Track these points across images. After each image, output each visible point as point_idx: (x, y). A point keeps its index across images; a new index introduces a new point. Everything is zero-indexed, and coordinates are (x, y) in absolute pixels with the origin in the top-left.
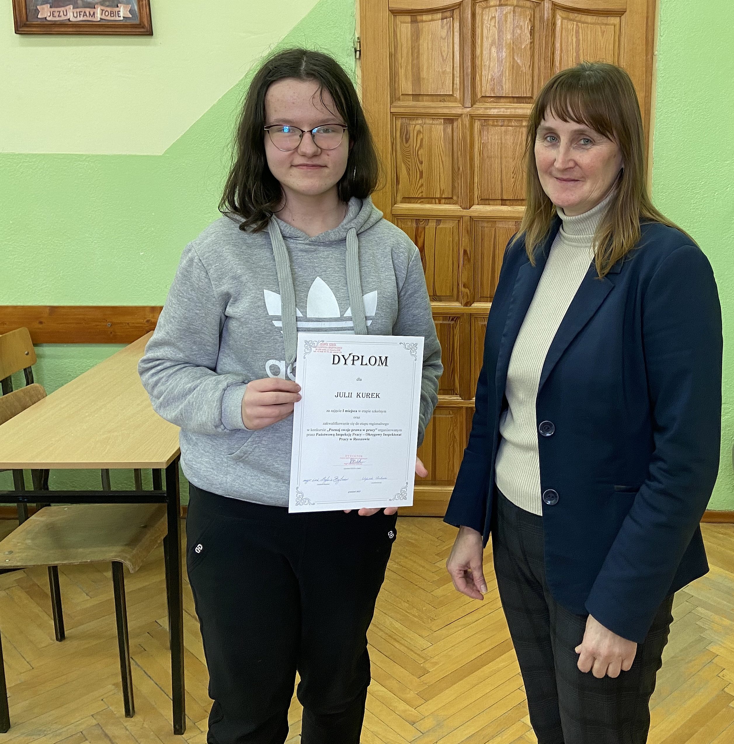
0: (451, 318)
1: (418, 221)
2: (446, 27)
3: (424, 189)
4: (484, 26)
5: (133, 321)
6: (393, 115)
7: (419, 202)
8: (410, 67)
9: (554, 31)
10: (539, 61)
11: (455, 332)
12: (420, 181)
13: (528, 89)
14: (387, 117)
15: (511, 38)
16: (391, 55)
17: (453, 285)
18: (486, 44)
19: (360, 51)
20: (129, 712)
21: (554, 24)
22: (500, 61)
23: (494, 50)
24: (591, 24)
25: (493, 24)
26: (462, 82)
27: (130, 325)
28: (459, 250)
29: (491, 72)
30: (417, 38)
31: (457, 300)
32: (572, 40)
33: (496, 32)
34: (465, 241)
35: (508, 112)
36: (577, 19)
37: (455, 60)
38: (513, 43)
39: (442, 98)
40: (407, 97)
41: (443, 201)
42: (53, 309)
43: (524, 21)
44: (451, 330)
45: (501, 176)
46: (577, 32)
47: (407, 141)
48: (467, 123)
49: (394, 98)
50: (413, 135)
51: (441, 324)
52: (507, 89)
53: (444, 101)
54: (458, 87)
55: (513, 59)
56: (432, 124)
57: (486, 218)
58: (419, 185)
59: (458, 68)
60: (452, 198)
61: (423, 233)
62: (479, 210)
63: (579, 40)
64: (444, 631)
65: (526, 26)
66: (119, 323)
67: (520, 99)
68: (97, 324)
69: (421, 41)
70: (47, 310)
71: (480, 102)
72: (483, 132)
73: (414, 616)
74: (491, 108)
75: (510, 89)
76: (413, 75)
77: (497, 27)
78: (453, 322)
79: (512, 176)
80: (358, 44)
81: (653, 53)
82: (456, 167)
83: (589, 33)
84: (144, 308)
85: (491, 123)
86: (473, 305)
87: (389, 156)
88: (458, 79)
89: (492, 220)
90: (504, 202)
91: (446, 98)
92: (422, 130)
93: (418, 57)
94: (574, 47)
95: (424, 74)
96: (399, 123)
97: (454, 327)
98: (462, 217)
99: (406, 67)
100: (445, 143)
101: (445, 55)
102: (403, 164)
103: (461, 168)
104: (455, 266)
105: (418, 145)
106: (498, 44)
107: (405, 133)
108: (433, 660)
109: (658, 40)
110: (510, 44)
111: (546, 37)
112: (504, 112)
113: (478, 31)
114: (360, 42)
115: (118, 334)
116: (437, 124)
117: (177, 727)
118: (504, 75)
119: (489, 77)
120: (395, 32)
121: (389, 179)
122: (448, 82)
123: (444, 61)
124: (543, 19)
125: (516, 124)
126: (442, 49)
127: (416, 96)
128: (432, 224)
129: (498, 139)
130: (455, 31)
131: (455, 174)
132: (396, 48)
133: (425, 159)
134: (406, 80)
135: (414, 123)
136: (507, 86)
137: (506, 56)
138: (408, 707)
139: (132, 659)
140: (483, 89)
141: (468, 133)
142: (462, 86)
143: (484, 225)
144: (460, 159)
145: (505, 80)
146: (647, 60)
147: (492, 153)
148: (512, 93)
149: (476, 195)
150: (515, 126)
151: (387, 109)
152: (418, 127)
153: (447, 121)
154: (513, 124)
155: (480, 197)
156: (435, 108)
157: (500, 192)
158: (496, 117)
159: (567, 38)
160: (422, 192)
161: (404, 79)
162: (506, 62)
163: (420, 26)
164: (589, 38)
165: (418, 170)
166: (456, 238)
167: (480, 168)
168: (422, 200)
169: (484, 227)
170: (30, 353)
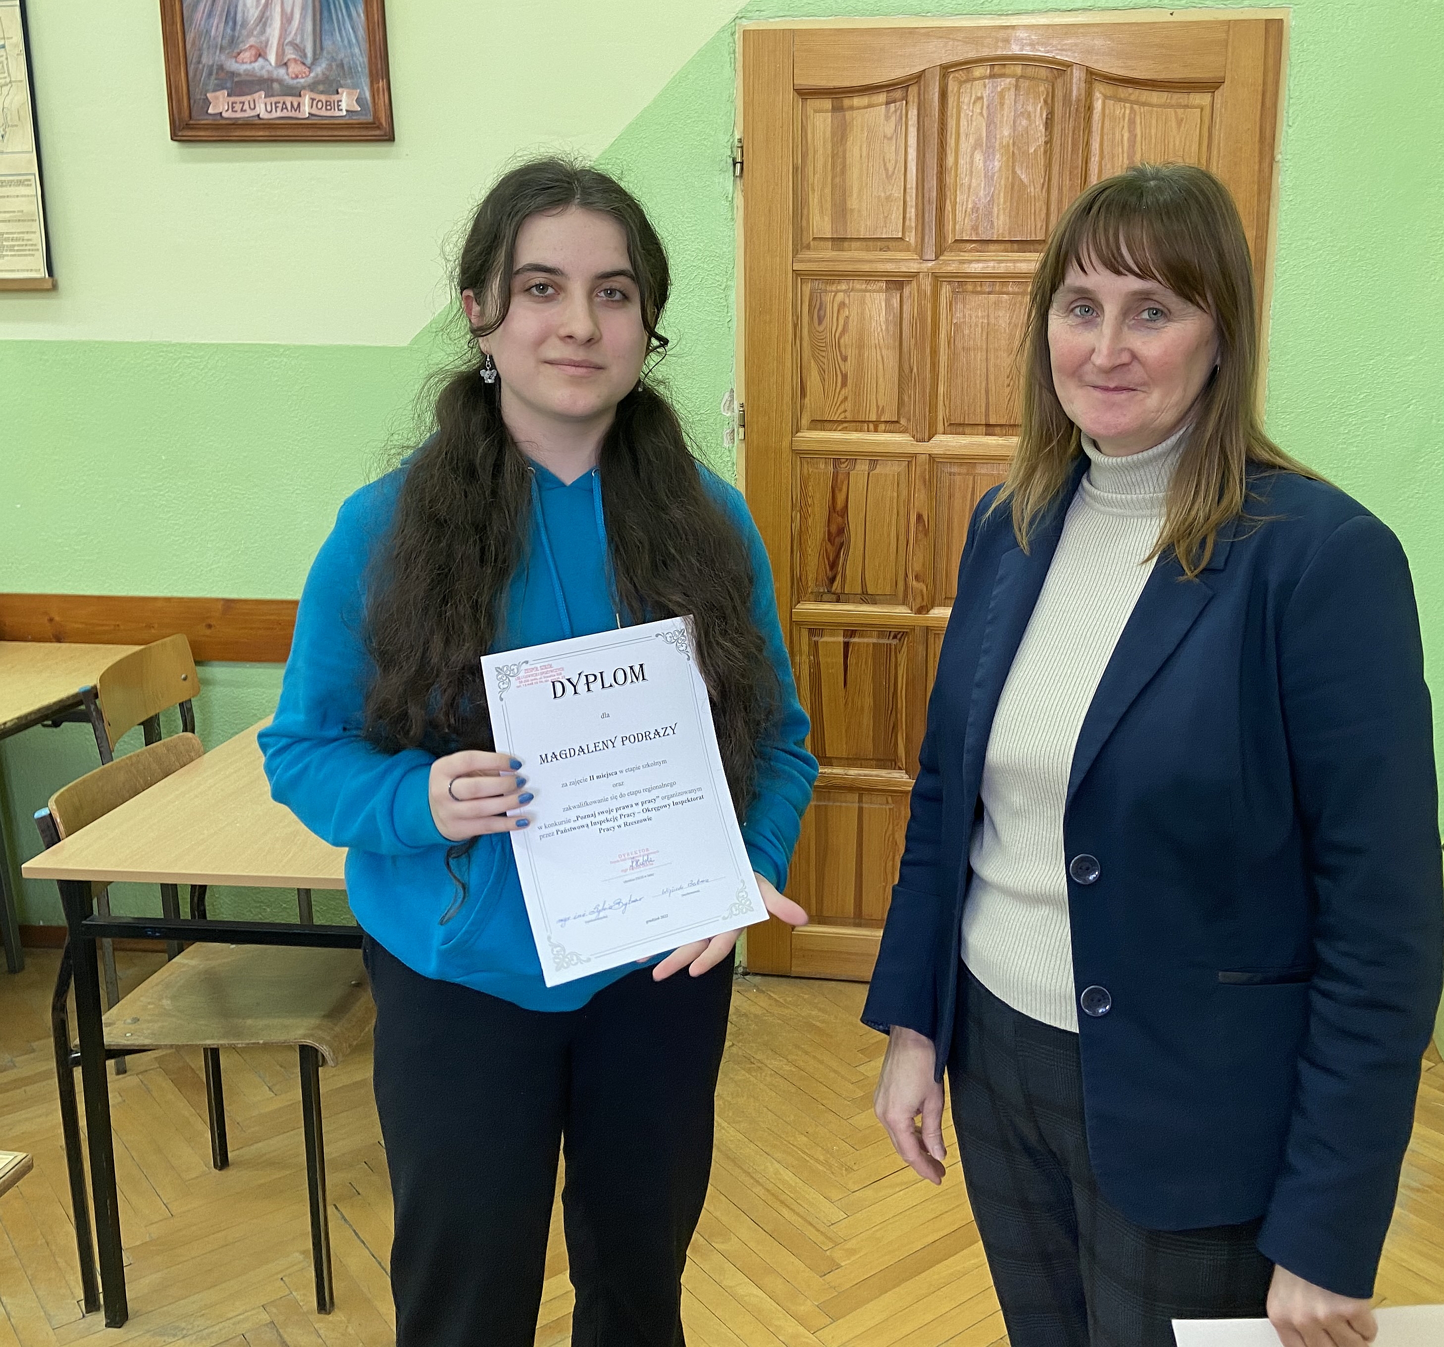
0: (892, 634)
1: (837, 461)
2: (893, 119)
3: (848, 405)
4: (962, 115)
6: (798, 275)
7: (840, 428)
8: (828, 190)
9: (1089, 119)
10: (1061, 174)
11: (899, 659)
12: (843, 392)
13: (1039, 227)
14: (786, 279)
15: (1010, 135)
16: (795, 169)
17: (897, 575)
18: (965, 146)
19: (742, 163)
20: (325, 1304)
21: (1089, 108)
22: (989, 178)
23: (978, 157)
24: (1158, 106)
25: (979, 111)
26: (920, 214)
28: (908, 513)
29: (973, 197)
30: (842, 139)
31: (903, 604)
32: (1122, 136)
33: (984, 124)
34: (920, 498)
35: (1002, 268)
36: (1133, 98)
37: (909, 176)
38: (1014, 143)
39: (884, 244)
40: (822, 244)
41: (882, 427)
43: (1035, 104)
44: (893, 656)
45: (987, 384)
46: (1132, 122)
47: (820, 322)
48: (928, 288)
49: (800, 245)
50: (831, 309)
51: (874, 644)
52: (1000, 226)
53: (888, 249)
54: (913, 225)
55: (1014, 172)
56: (866, 291)
57: (956, 457)
58: (841, 398)
59: (914, 191)
60: (897, 422)
61: (846, 482)
62: (947, 443)
63: (1136, 136)
64: (869, 1193)
65: (1038, 112)
67: (1024, 245)
69: (849, 144)
70: (220, 606)
71: (951, 251)
72: (956, 303)
73: (817, 1160)
74: (971, 262)
75: (1007, 227)
76: (834, 205)
77: (985, 113)
78: (895, 642)
79: (1007, 382)
80: (739, 150)
81: (1273, 158)
82: (906, 367)
83: (1154, 121)
85: (970, 287)
86: (931, 612)
87: (789, 346)
88: (913, 210)
89: (969, 461)
90: (990, 429)
91: (891, 244)
92: (847, 302)
93: (843, 172)
94: (1126, 148)
95: (853, 203)
96: (807, 288)
97: (898, 651)
98: (914, 456)
99: (822, 189)
100: (887, 322)
101: (890, 167)
102: (812, 361)
103: (915, 370)
104: (900, 543)
105: (840, 329)
106: (987, 145)
107: (817, 306)
108: (849, 1245)
109: (1284, 133)
110: (1008, 146)
111: (1074, 131)
112: (994, 267)
113: (951, 123)
114: (742, 147)
116: (874, 291)
118: (996, 201)
119: (970, 206)
120: (804, 128)
121: (788, 388)
122: (896, 216)
123: (889, 177)
124: (1070, 101)
125: (1017, 290)
126: (887, 157)
127: (839, 242)
128: (863, 467)
129: (983, 317)
130: (910, 123)
131: (904, 378)
132: (804, 156)
133: (851, 353)
134: (822, 212)
135: (834, 288)
136: (1001, 223)
137: (1001, 167)
138: (801, 1329)
139: (336, 1208)
140: (957, 227)
141: (929, 305)
142: (920, 221)
143: (955, 469)
144: (914, 353)
145: (998, 210)
146: (1260, 171)
147: (972, 342)
148: (1010, 233)
149: (940, 418)
150: (1014, 293)
151: (786, 265)
152: (840, 296)
153: (891, 286)
154: (1010, 289)
155: (949, 419)
156: (871, 261)
157: (983, 410)
158: (980, 277)
159: (1114, 134)
160: (845, 411)
161: (817, 211)
162: (1000, 178)
163: (847, 117)
164: (1153, 131)
165: (839, 372)
166: (904, 493)
167: (950, 367)
168: (845, 425)
169: (954, 474)
170: (189, 678)
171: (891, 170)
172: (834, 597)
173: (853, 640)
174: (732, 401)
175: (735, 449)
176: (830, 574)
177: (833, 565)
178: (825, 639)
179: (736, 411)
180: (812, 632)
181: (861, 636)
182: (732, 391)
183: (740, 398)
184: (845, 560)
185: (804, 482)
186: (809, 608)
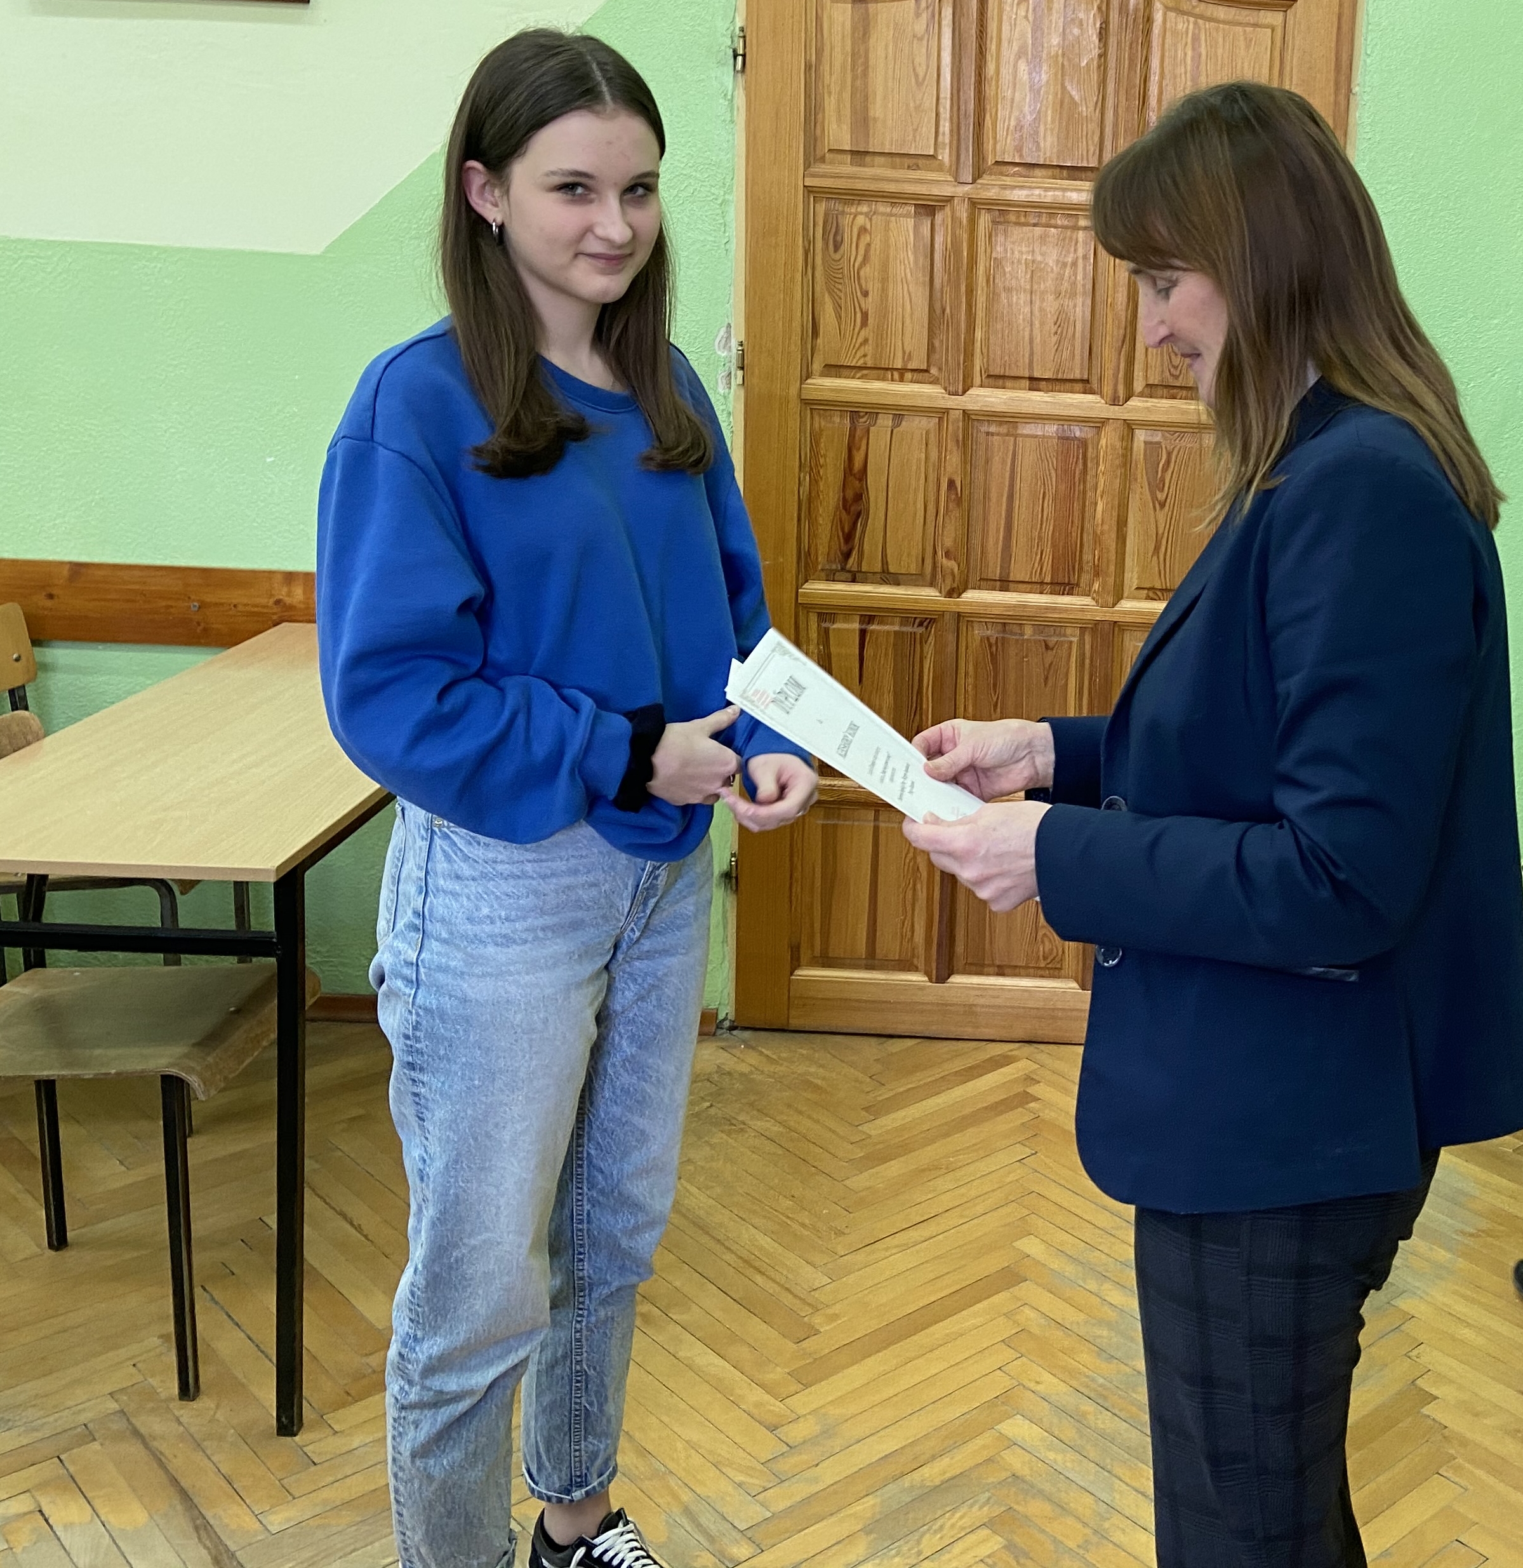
0: (917, 621)
1: (855, 415)
2: (924, 16)
3: (869, 349)
4: (1005, 17)
5: (246, 601)
6: (809, 192)
7: (858, 375)
8: (847, 95)
9: (1148, 33)
10: (1117, 92)
11: (925, 650)
12: (863, 333)
13: (1091, 152)
14: (796, 196)
15: (1059, 44)
16: (808, 67)
17: (924, 549)
18: (1008, 53)
19: (744, 56)
20: (188, 1389)
21: (1148, 20)
22: (1035, 91)
23: (1023, 66)
24: (1225, 22)
25: (1023, 14)
26: (955, 130)
27: (240, 608)
28: (938, 480)
29: (1016, 113)
30: (864, 35)
31: (932, 584)
32: (1185, 54)
33: (1030, 30)
34: (954, 460)
35: (1049, 197)
36: (1197, 11)
37: (942, 83)
38: (1063, 55)
39: (911, 161)
40: (839, 157)
41: (908, 375)
42: (78, 569)
43: (1087, 11)
44: (918, 646)
45: (1032, 330)
46: (1196, 39)
47: (837, 248)
48: (964, 216)
49: (813, 155)
50: (849, 236)
51: (896, 632)
52: (1048, 149)
53: (918, 168)
54: (947, 141)
55: (1063, 87)
56: (891, 215)
57: (994, 414)
58: (860, 340)
59: (949, 102)
60: (927, 371)
61: (864, 442)
62: (984, 398)
63: (1200, 56)
64: (860, 1257)
65: (1091, 20)
66: (216, 604)
67: (1075, 172)
68: (169, 603)
69: (872, 41)
70: (65, 572)
71: (991, 174)
72: (996, 235)
73: (803, 1225)
74: (1014, 187)
75: (1055, 150)
76: (854, 111)
77: (1031, 18)
78: (921, 630)
79: (1054, 329)
80: (741, 40)
81: (1350, 90)
82: (938, 306)
83: (1221, 40)
84: (271, 573)
85: (1012, 218)
86: (963, 595)
87: (799, 277)
88: (947, 124)
89: (1009, 420)
90: (1034, 383)
91: (921, 162)
92: (868, 227)
93: (865, 73)
94: (1189, 68)
95: (877, 110)
96: (821, 208)
97: (923, 640)
98: (946, 411)
99: (840, 93)
100: (915, 253)
101: (921, 72)
102: (827, 295)
103: (948, 310)
104: (928, 512)
105: (860, 259)
106: (1033, 54)
107: (833, 230)
108: (830, 1311)
109: (1362, 63)
110: (1057, 56)
111: (1131, 44)
112: (1040, 195)
113: (992, 27)
114: (744, 37)
115: (214, 626)
116: (901, 216)
117: (284, 1419)
118: (1043, 120)
119: (1013, 123)
120: (818, 19)
121: (796, 324)
122: (928, 129)
123: (919, 84)
124: (1128, 10)
125: (1066, 223)
126: (917, 61)
127: (859, 155)
128: (885, 421)
129: (1028, 252)
130: (944, 23)
131: (935, 320)
132: (819, 52)
133: (873, 288)
134: (839, 120)
135: (853, 210)
136: (1048, 144)
137: (1048, 81)
138: (767, 1397)
139: (205, 1289)
140: (998, 147)
141: (965, 236)
142: (955, 137)
143: (993, 429)
144: (947, 289)
145: (1046, 130)
146: (1336, 103)
147: (1014, 282)
148: (1058, 157)
149: (977, 368)
150: (1063, 227)
151: (797, 179)
152: (861, 220)
153: (922, 211)
154: (1059, 222)
155: (987, 370)
156: (897, 181)
157: (1027, 361)
158: (1024, 207)
159: (1176, 51)
160: (865, 356)
161: (834, 119)
162: (1047, 93)
163: (871, 10)
164: (1220, 51)
165: (858, 309)
166: (934, 455)
167: (988, 310)
168: (865, 372)
169: (992, 434)
170: (23, 659)
171: (921, 75)
172: (849, 576)
173: (873, 627)
174: (728, 338)
175: (731, 396)
176: (844, 548)
177: (849, 537)
178: (835, 626)
179: (734, 351)
180: (822, 617)
181: (880, 623)
182: (729, 326)
183: (739, 334)
184: (863, 532)
185: (815, 438)
186: (818, 588)
